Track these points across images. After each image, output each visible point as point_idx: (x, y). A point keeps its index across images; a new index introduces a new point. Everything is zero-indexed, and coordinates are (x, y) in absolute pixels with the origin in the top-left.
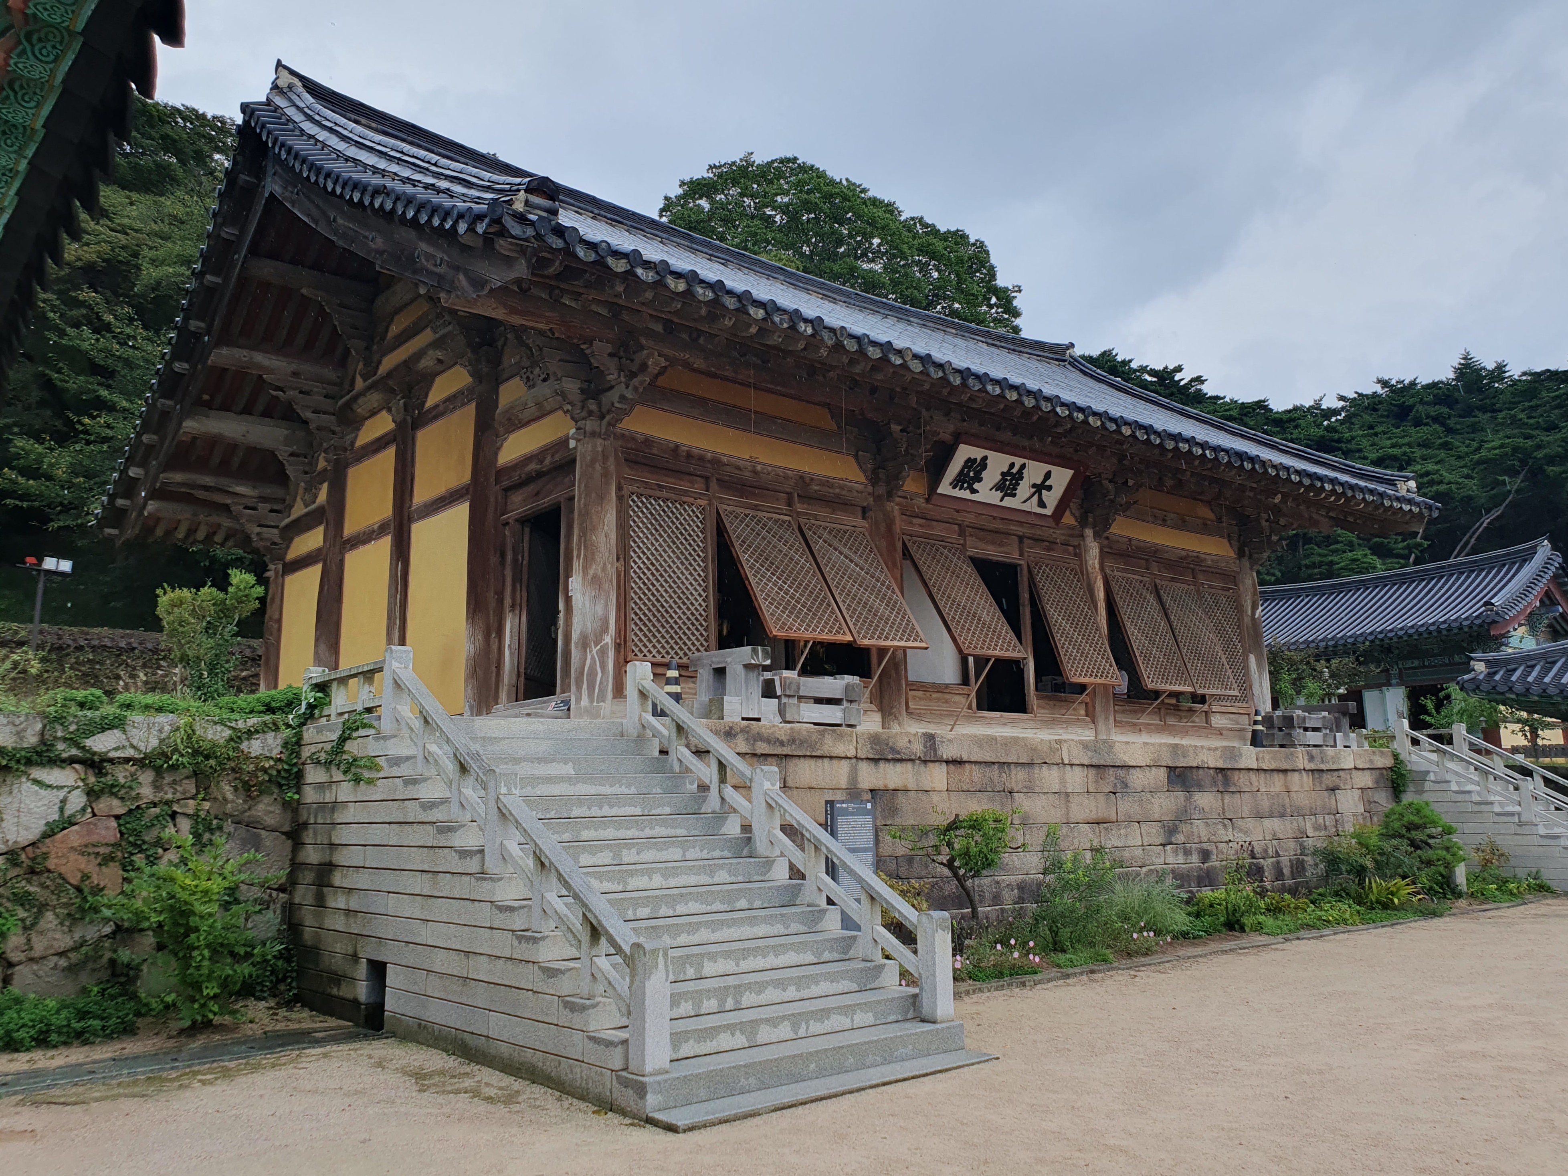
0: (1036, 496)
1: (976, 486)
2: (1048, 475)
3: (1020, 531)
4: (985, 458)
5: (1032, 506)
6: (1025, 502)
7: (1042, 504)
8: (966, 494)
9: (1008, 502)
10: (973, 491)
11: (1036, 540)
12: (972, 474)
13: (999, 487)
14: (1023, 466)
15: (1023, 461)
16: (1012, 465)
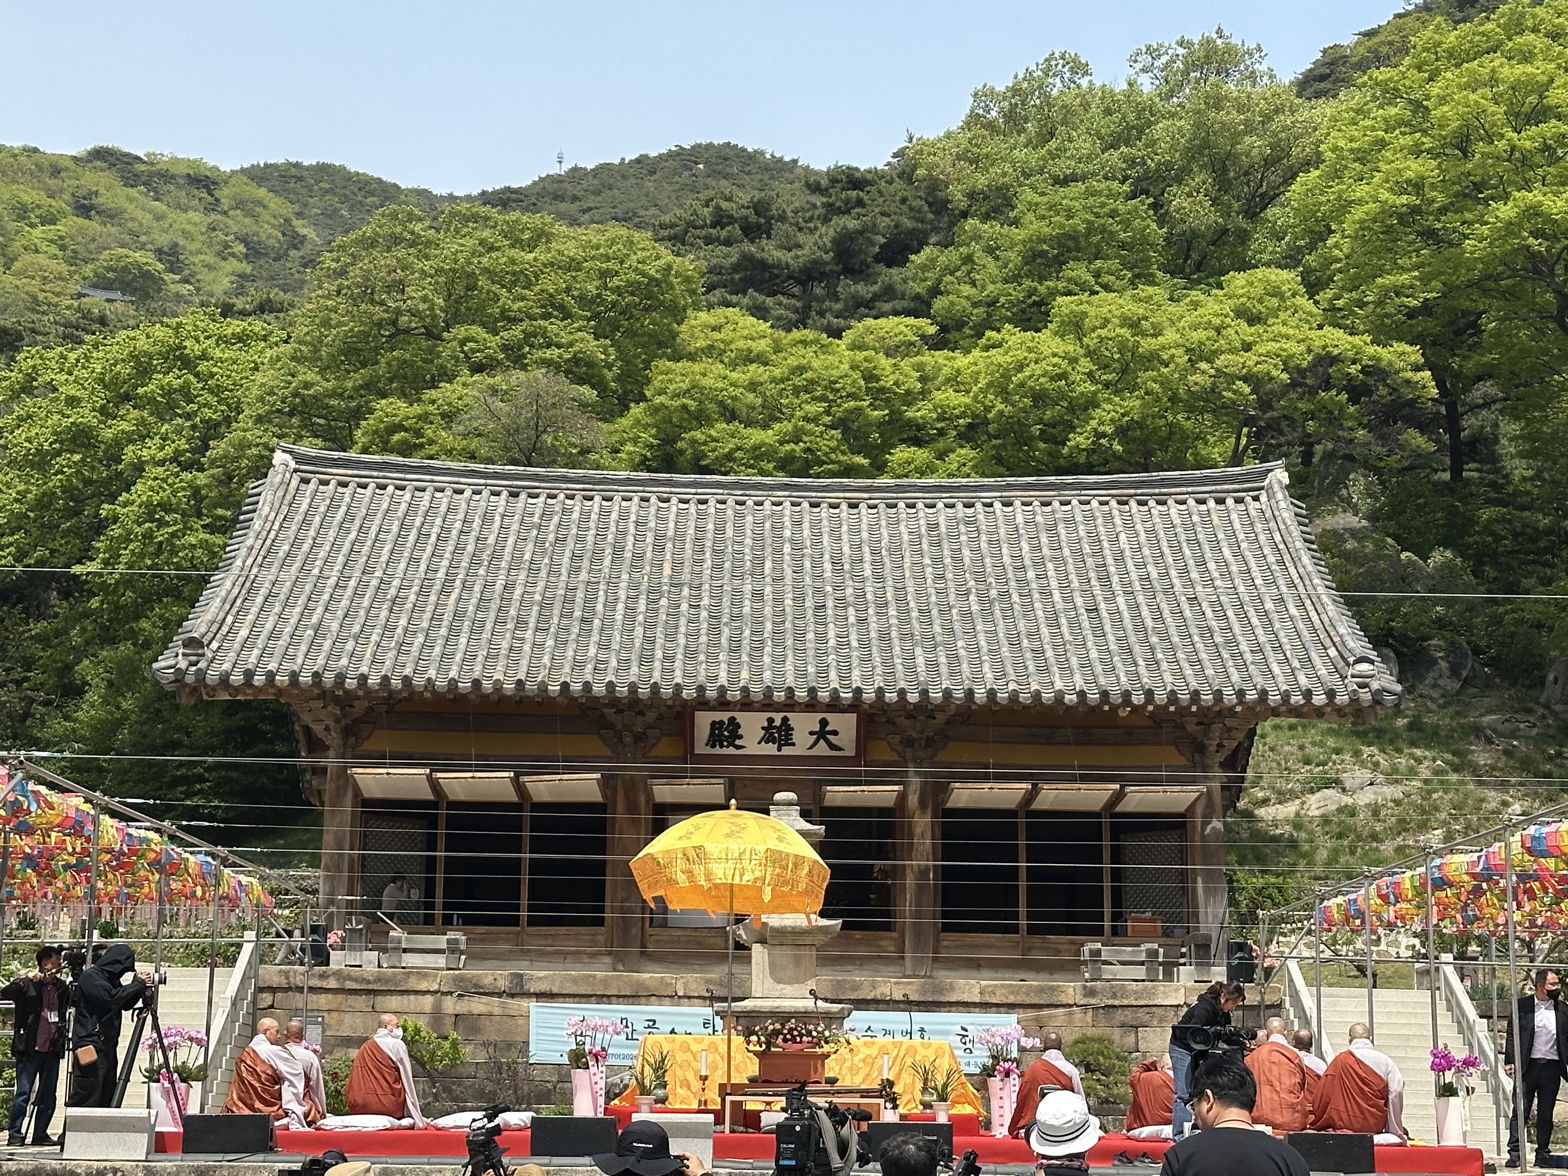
0: (822, 741)
1: (738, 742)
2: (824, 723)
4: (732, 720)
5: (822, 749)
6: (810, 748)
7: (833, 747)
8: (732, 751)
9: (787, 751)
10: (738, 747)
12: (726, 734)
13: (768, 738)
14: (785, 720)
15: (782, 715)
16: (771, 720)
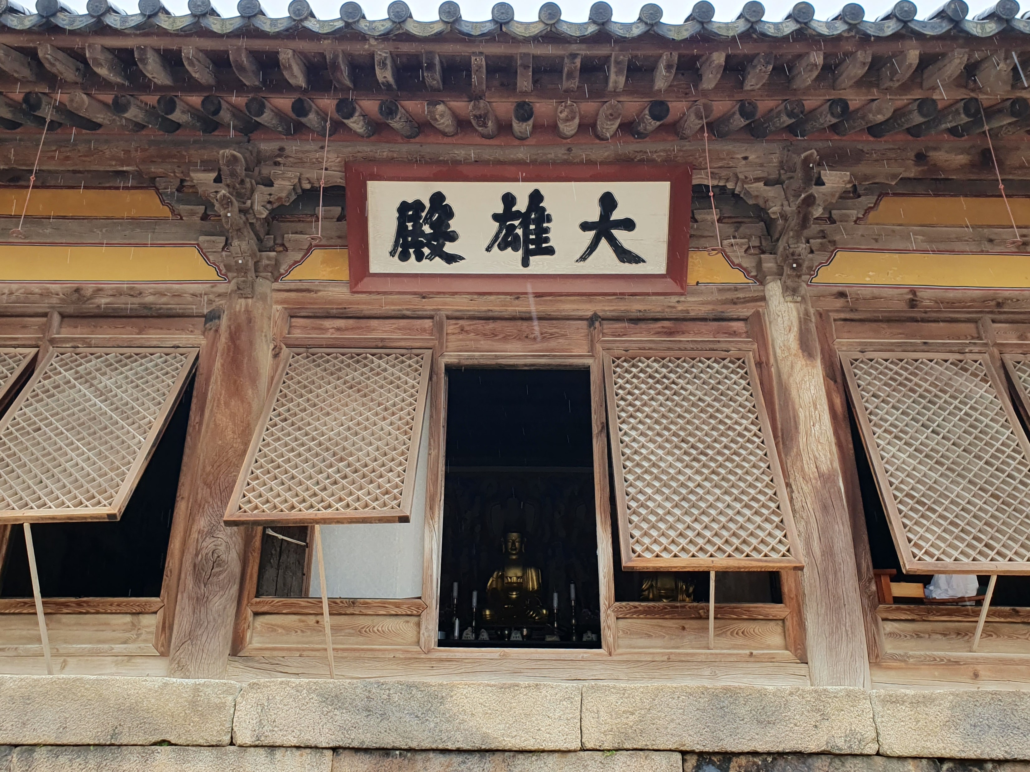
0: (604, 242)
1: (449, 248)
2: (609, 202)
3: (588, 309)
4: (438, 198)
5: (607, 263)
6: (583, 258)
7: (627, 257)
8: (437, 266)
9: (538, 265)
10: (451, 259)
11: (636, 320)
12: (427, 229)
13: (504, 239)
14: (537, 196)
15: (531, 187)
16: (509, 200)
